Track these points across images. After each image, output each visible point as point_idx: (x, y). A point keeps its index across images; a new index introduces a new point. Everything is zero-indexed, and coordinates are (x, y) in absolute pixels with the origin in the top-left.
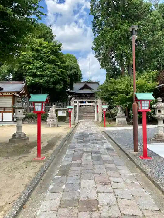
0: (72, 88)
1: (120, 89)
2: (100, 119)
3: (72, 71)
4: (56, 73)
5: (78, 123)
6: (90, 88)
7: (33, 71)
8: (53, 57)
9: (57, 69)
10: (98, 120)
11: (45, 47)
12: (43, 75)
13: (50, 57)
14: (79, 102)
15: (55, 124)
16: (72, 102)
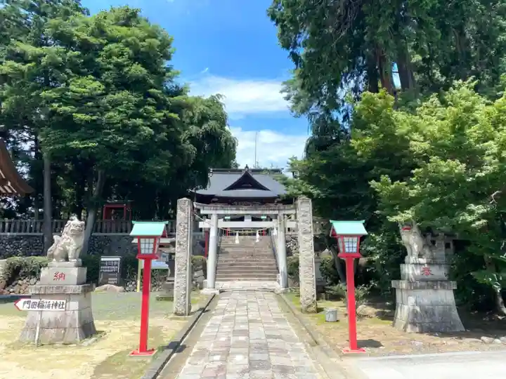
4: (145, 118)
7: (64, 108)
8: (137, 70)
9: (151, 108)
11: (113, 40)
12: (98, 122)
13: (126, 69)
15: (67, 326)
16: (184, 209)
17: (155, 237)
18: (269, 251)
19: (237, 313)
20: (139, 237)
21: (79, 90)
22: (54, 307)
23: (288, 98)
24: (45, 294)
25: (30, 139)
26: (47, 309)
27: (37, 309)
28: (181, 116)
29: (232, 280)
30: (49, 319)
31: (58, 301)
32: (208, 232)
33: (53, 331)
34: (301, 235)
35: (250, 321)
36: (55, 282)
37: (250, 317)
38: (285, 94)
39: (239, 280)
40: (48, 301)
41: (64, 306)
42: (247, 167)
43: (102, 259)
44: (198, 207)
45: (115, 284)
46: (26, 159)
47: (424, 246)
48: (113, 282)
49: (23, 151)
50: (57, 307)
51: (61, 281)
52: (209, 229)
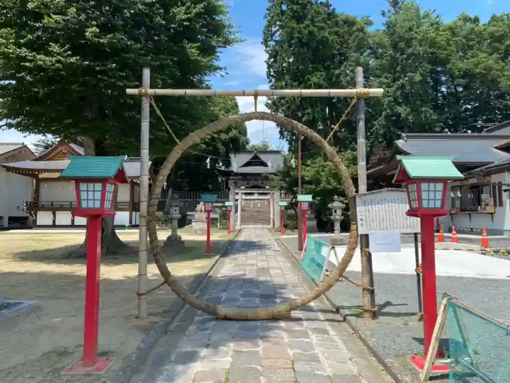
0: (228, 164)
1: (307, 177)
2: (278, 224)
3: (231, 134)
5: (240, 231)
6: (264, 164)
10: (274, 225)
14: (242, 193)
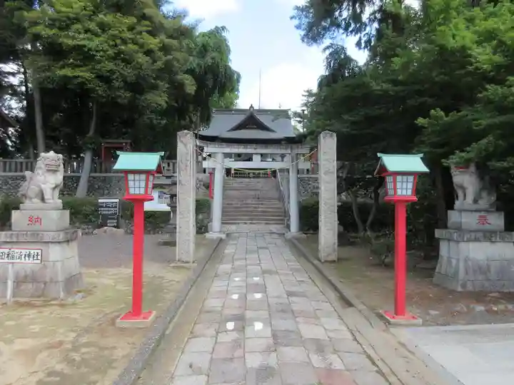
6: (262, 128)
15: (48, 280)
16: (186, 144)
17: (148, 172)
18: (276, 195)
19: (248, 262)
20: (127, 172)
21: (64, 9)
22: (27, 258)
23: (298, 27)
24: (17, 242)
25: (19, 72)
26: (19, 261)
27: (6, 260)
28: (180, 43)
29: (238, 223)
30: (25, 272)
31: (32, 252)
32: (212, 174)
33: (30, 286)
34: (323, 175)
35: (264, 272)
36: (31, 228)
37: (265, 266)
38: (296, 22)
39: (246, 223)
40: (20, 251)
41: (39, 257)
42: (252, 107)
43: (100, 201)
44: (202, 145)
45: (114, 227)
46: (15, 93)
47: (482, 189)
48: (113, 225)
49: (12, 86)
50: (31, 259)
51: (37, 227)
52: (214, 169)
